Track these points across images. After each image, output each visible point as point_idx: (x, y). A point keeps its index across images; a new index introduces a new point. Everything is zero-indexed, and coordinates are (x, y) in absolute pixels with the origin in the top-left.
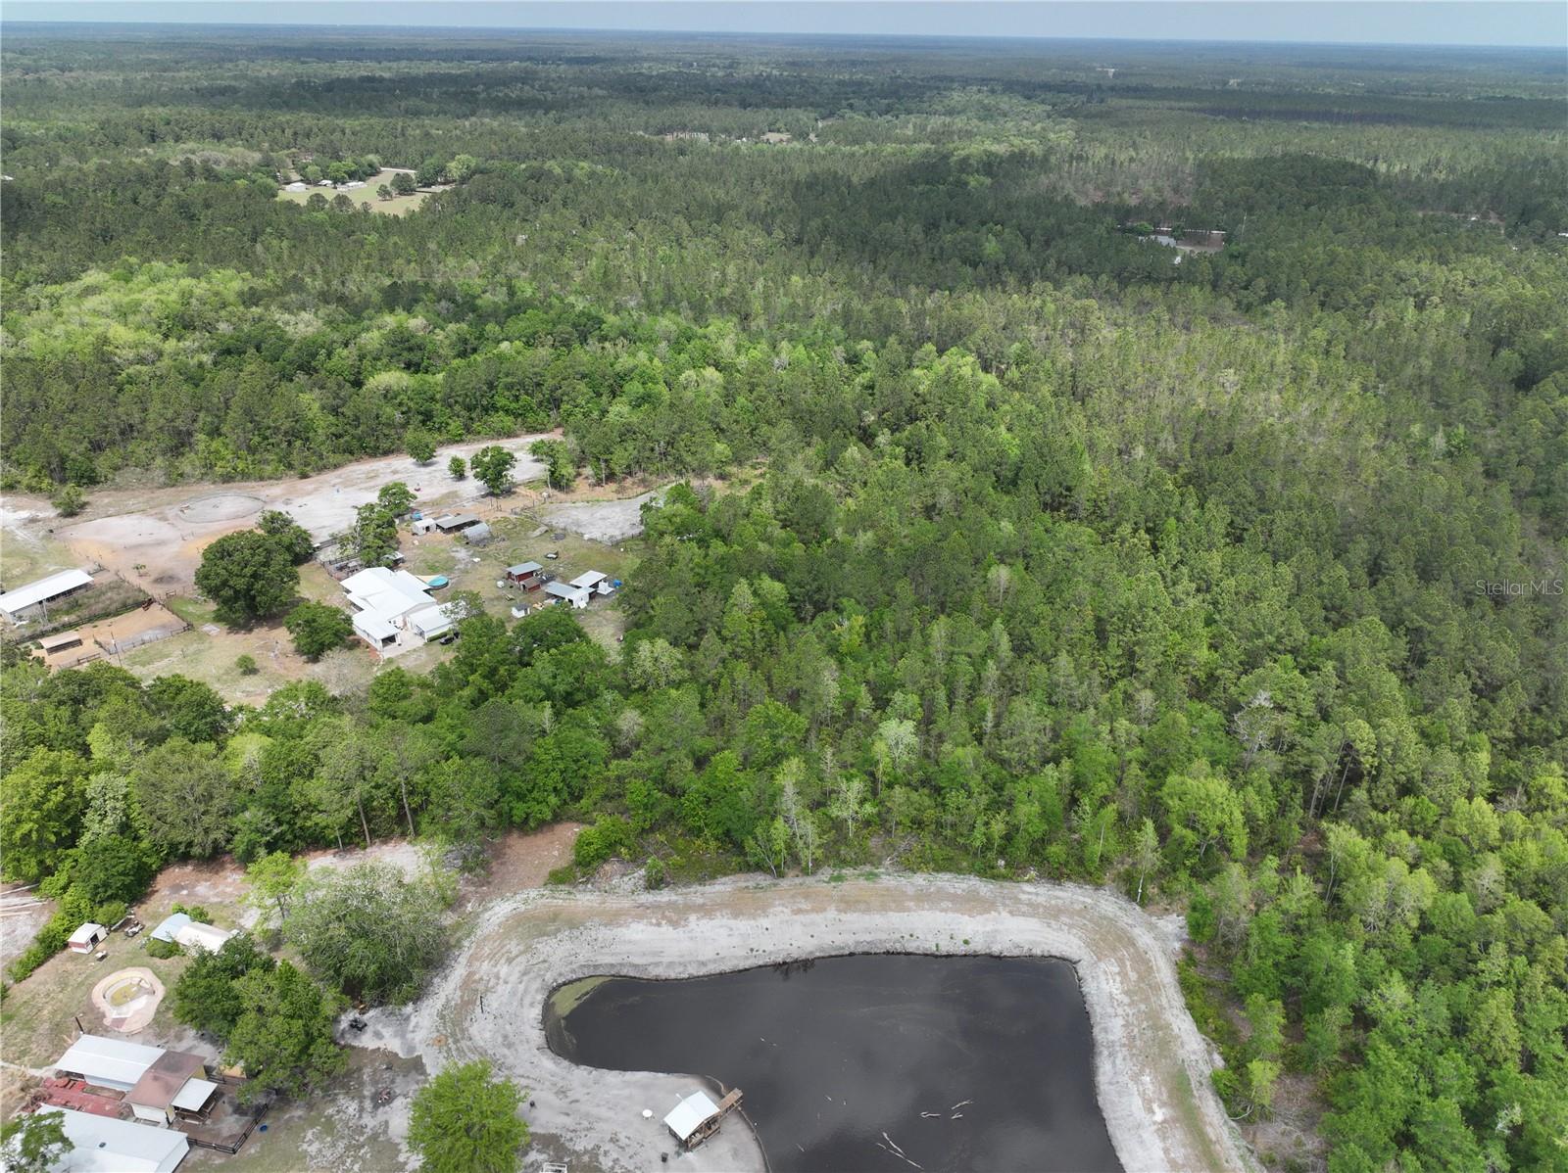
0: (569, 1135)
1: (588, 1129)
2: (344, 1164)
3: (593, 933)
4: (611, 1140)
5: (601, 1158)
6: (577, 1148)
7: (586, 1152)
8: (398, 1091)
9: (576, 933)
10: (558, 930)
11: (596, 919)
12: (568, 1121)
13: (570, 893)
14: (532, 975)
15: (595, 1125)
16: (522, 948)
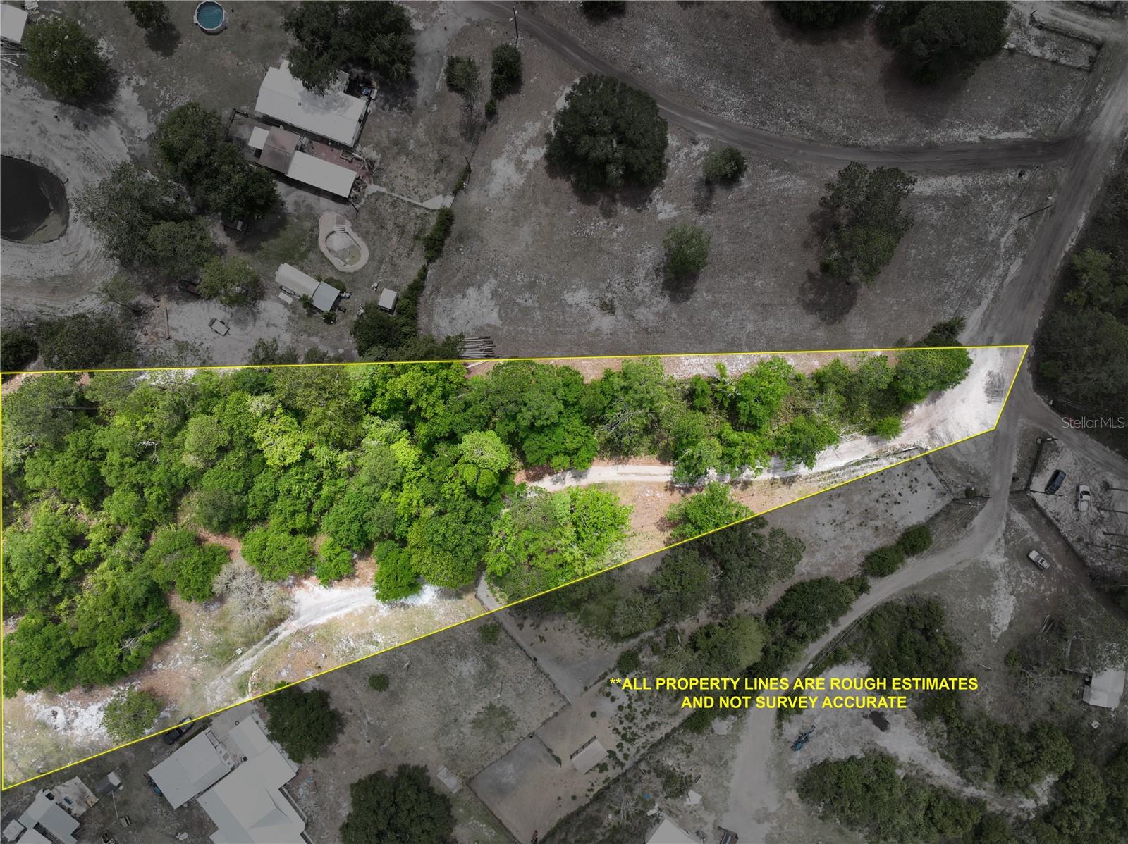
0: (36, 97)
1: (24, 99)
2: (170, 97)
3: (26, 274)
4: (10, 90)
5: (16, 79)
6: (31, 88)
7: (25, 85)
8: (146, 144)
9: (39, 275)
10: (52, 279)
11: (22, 284)
12: (36, 107)
13: (41, 312)
14: (74, 245)
15: (19, 102)
16: (81, 266)
